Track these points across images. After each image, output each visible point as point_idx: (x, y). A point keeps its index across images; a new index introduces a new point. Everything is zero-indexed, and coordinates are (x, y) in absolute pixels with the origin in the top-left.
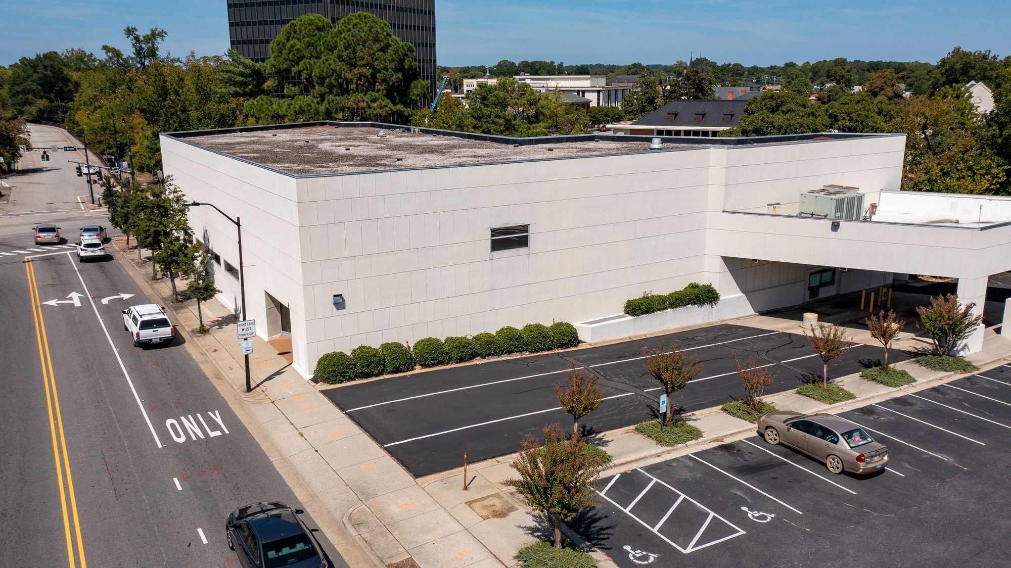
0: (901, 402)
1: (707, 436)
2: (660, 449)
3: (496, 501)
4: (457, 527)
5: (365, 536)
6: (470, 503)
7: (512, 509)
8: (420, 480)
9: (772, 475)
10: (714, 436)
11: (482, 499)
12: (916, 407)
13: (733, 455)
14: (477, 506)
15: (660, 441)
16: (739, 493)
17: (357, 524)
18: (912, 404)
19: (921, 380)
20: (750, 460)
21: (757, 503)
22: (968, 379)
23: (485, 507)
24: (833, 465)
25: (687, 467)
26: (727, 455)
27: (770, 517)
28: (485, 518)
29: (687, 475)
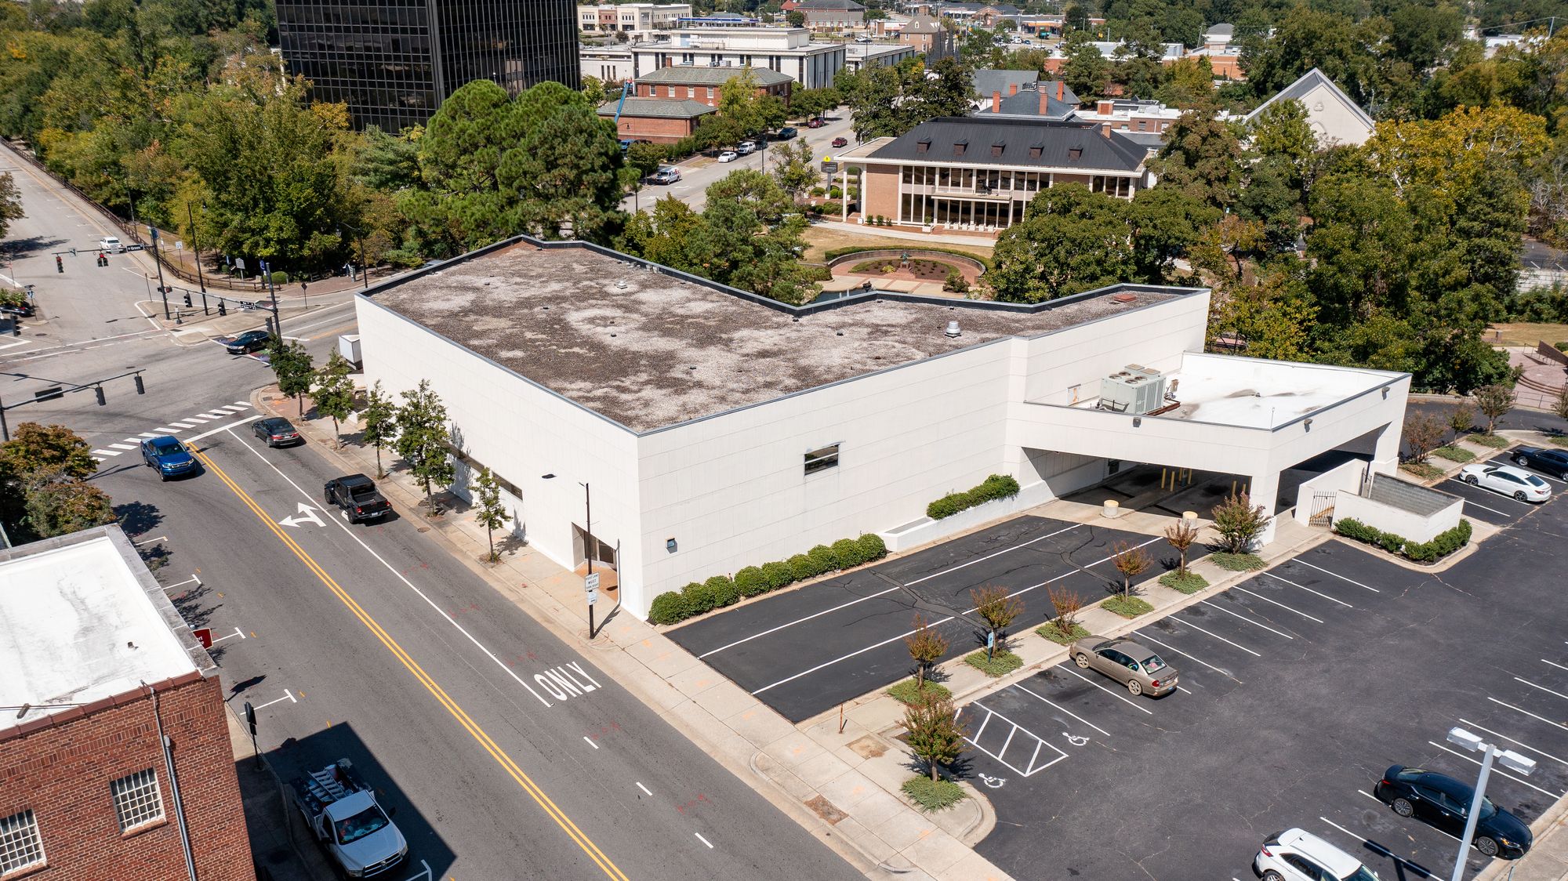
0: (1194, 611)
1: (1028, 663)
2: (991, 680)
3: (868, 742)
4: (848, 768)
5: (776, 779)
6: (849, 745)
7: (885, 749)
8: (799, 725)
9: (1085, 700)
10: (1033, 664)
11: (858, 741)
12: (1206, 617)
13: (1051, 681)
14: (855, 746)
15: (988, 673)
16: (1060, 720)
17: (766, 770)
18: (1203, 614)
19: (1213, 583)
20: (1065, 685)
21: (1076, 727)
22: (1256, 578)
23: (862, 748)
24: (1134, 689)
25: (1014, 697)
26: (1045, 682)
27: (1086, 740)
28: (867, 758)
29: (1015, 705)
